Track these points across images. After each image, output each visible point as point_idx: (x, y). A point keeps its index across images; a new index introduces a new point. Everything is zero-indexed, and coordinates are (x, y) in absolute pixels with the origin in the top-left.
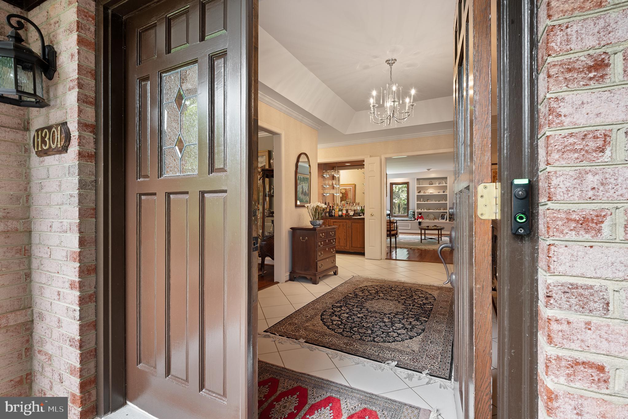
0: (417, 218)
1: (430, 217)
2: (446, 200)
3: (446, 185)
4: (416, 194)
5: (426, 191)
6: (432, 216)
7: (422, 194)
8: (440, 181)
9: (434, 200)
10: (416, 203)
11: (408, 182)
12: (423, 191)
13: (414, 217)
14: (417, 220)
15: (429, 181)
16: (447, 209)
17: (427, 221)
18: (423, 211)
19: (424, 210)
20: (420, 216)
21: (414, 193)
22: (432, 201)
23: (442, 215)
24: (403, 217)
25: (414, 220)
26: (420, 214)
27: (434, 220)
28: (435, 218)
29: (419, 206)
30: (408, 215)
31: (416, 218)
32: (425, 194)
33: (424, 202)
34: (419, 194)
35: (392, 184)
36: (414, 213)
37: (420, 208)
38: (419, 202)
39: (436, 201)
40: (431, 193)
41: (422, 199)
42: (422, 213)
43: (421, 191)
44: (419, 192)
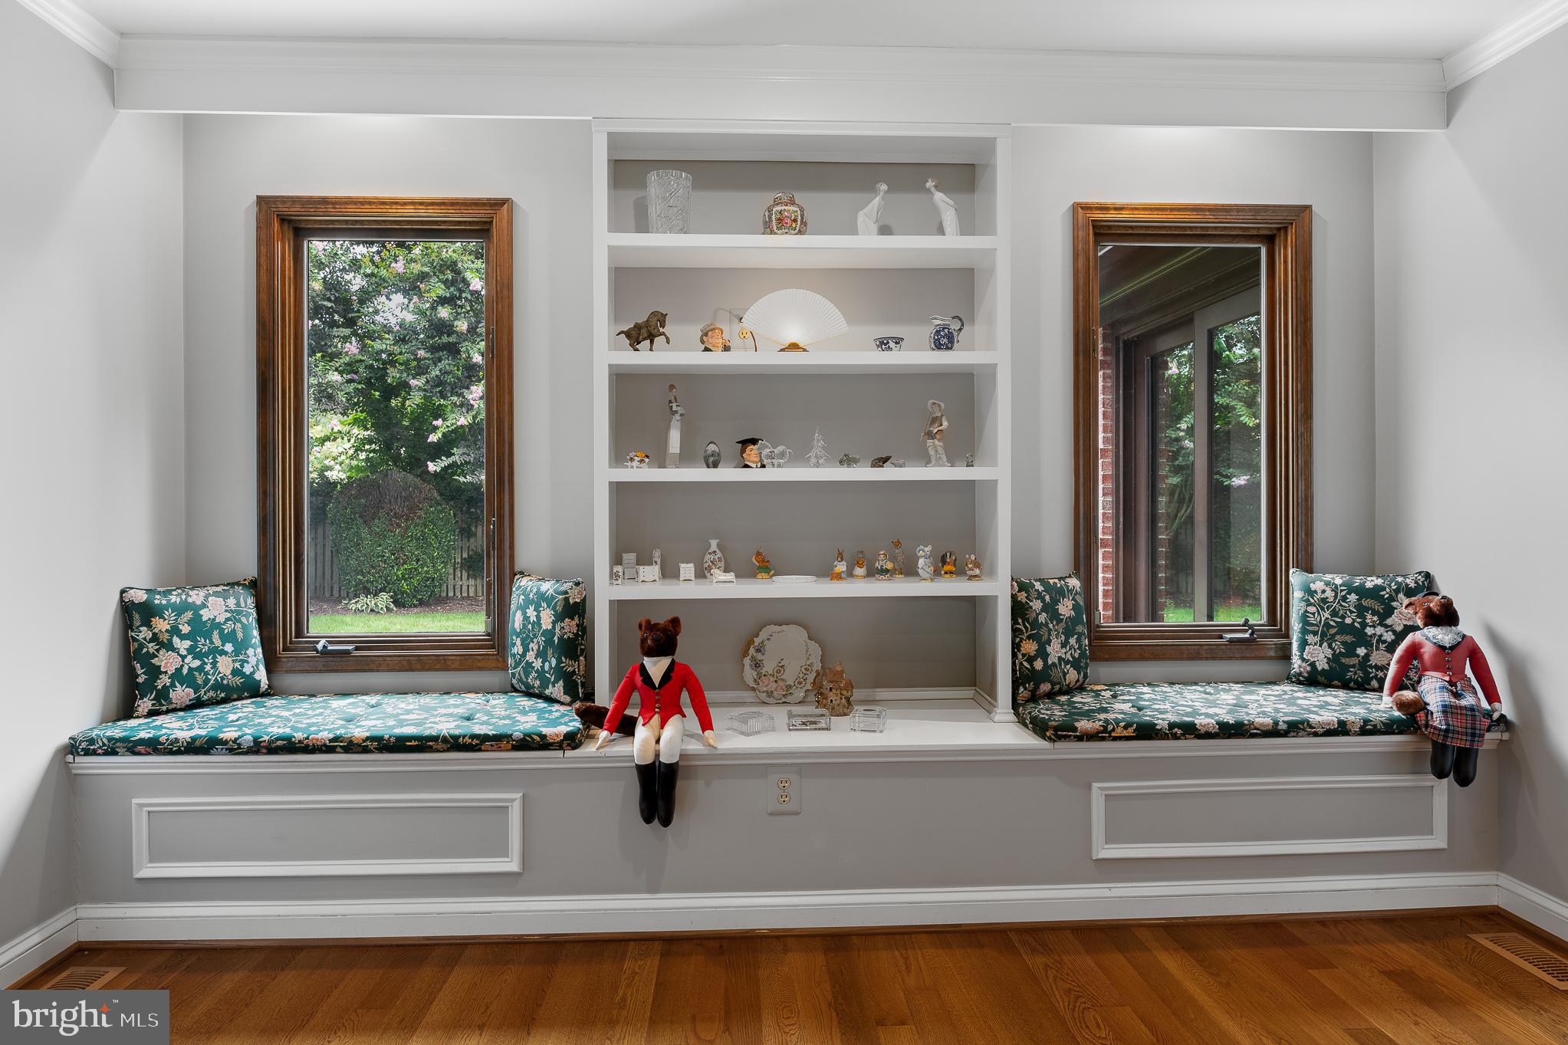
1: (769, 667)
2: (975, 444)
4: (608, 356)
6: (791, 652)
9: (819, 444)
10: (605, 474)
13: (579, 689)
18: (686, 588)
20: (656, 667)
21: (574, 351)
22: (800, 457)
25: (571, 741)
26: (659, 636)
31: (604, 697)
32: (717, 359)
33: (699, 474)
34: (645, 357)
35: (284, 220)
36: (570, 626)
37: (657, 554)
38: (635, 463)
39: (850, 462)
40: (792, 346)
41: (679, 424)
42: (675, 622)
43: (661, 319)
44: (642, 334)
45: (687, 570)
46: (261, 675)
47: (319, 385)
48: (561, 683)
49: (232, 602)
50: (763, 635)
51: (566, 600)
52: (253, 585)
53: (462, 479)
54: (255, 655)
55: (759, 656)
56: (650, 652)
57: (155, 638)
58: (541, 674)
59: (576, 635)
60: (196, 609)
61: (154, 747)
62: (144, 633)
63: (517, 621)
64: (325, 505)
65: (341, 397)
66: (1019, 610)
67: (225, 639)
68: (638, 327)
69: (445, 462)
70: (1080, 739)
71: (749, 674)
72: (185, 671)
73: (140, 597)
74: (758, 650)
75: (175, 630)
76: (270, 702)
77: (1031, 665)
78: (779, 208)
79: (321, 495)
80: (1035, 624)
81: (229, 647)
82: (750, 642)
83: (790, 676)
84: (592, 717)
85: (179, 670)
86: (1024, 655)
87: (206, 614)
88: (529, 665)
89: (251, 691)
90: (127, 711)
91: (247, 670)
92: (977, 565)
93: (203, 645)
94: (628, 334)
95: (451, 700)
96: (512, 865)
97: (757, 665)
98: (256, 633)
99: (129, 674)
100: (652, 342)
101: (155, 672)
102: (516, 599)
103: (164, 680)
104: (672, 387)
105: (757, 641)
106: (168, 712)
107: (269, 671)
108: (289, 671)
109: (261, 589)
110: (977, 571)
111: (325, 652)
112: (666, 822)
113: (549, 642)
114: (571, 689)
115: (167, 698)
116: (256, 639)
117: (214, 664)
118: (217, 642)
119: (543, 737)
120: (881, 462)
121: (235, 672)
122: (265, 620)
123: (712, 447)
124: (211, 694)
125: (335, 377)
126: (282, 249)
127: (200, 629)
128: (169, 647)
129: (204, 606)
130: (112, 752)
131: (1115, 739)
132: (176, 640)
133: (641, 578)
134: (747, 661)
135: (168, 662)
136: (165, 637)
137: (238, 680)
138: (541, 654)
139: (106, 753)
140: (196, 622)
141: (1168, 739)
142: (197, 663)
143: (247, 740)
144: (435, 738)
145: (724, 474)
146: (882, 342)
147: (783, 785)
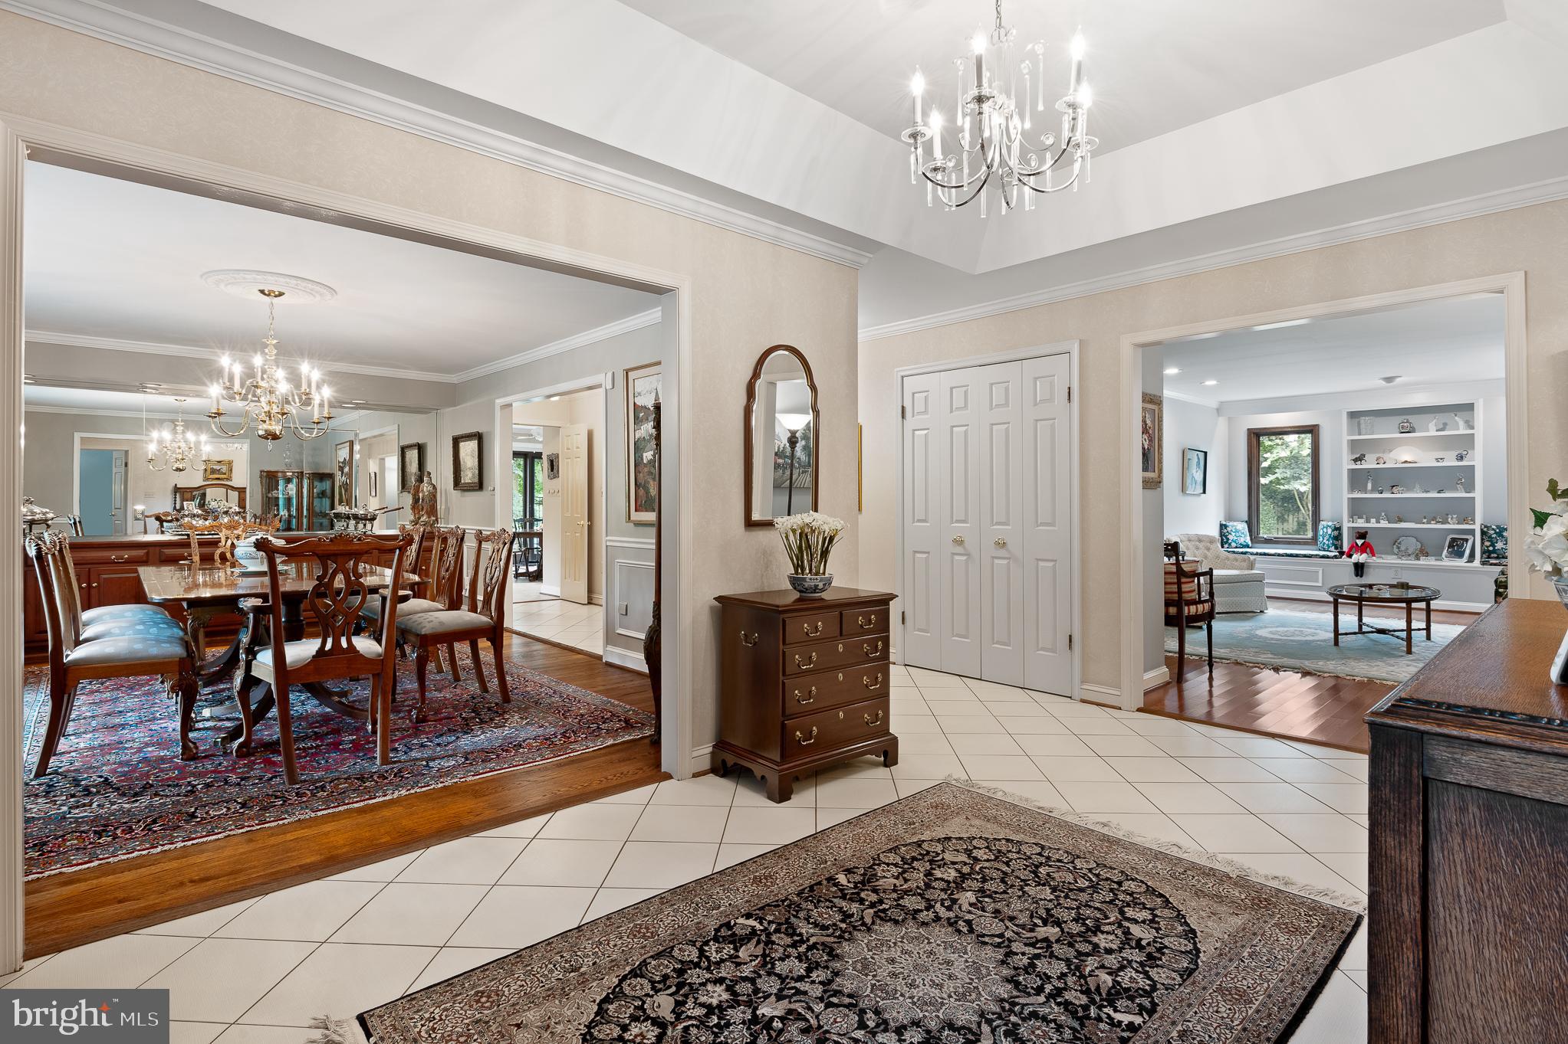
0: (1350, 549)
1: (1403, 548)
2: (1470, 486)
3: (1471, 432)
4: (1347, 465)
5: (1386, 457)
6: (1412, 544)
7: (1369, 464)
8: (1443, 417)
9: (1418, 486)
10: (1348, 496)
11: (1316, 426)
12: (1376, 456)
14: (1350, 556)
15: (1397, 420)
16: (1473, 520)
17: (1391, 560)
18: (1373, 524)
19: (1379, 522)
20: (1360, 542)
21: (1337, 465)
22: (1410, 489)
23: (1453, 540)
24: (1299, 543)
26: (1362, 535)
27: (1418, 559)
28: (1423, 552)
29: (1357, 508)
30: (1315, 539)
31: (1345, 548)
32: (1381, 466)
33: (1376, 495)
34: (1359, 465)
35: (1253, 433)
36: (1336, 533)
37: (1364, 516)
38: (1357, 493)
39: (1427, 492)
40: (1406, 462)
41: (1371, 482)
42: (1366, 532)
43: (1363, 455)
44: (1358, 459)
45: (1373, 520)
46: (1250, 543)
48: (1333, 545)
49: (1242, 525)
50: (1401, 539)
51: (1335, 526)
52: (1247, 521)
53: (1282, 487)
54: (1248, 538)
55: (1400, 544)
56: (1358, 538)
57: (1227, 531)
58: (1328, 545)
59: (1338, 535)
60: (1233, 527)
62: (1225, 530)
63: (1320, 533)
66: (1483, 533)
67: (1242, 533)
69: (1271, 477)
70: (1491, 565)
71: (1396, 550)
72: (1233, 539)
73: (1223, 522)
75: (1230, 530)
76: (1253, 548)
77: (1488, 548)
78: (1402, 424)
80: (1490, 537)
81: (1242, 535)
82: (1396, 542)
83: (1410, 550)
86: (1485, 545)
87: (1237, 527)
88: (1324, 542)
89: (1248, 547)
91: (1247, 540)
92: (1472, 520)
93: (1237, 534)
94: (1354, 459)
95: (1304, 549)
96: (1319, 584)
97: (1399, 548)
99: (1223, 538)
100: (1361, 461)
101: (1228, 539)
102: (1321, 527)
103: (1230, 541)
104: (1368, 473)
105: (1399, 541)
106: (1231, 547)
107: (1252, 542)
108: (1258, 542)
109: (1249, 523)
110: (1473, 522)
111: (1268, 538)
112: (1361, 576)
113: (1328, 536)
114: (1336, 548)
116: (1248, 533)
117: (1239, 538)
118: (1240, 534)
120: (1441, 491)
121: (1244, 540)
122: (1250, 531)
123: (1380, 488)
124: (1239, 546)
126: (1254, 441)
127: (1237, 531)
128: (1231, 534)
129: (1236, 525)
132: (1231, 532)
134: (1396, 546)
135: (1231, 537)
137: (1245, 542)
138: (1327, 539)
140: (1234, 529)
142: (1235, 537)
144: (1300, 554)
145: (1384, 495)
146: (1437, 459)
147: (1396, 571)
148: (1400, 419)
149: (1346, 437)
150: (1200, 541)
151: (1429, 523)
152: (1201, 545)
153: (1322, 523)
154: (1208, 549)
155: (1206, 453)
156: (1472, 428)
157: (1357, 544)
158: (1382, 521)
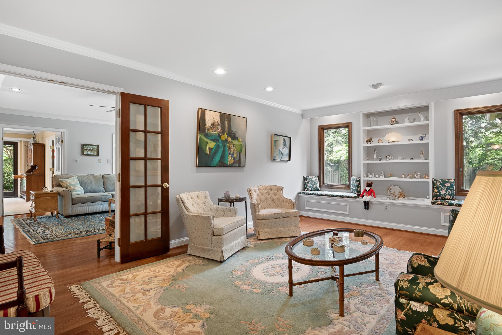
0: (364, 193)
1: (392, 192)
2: (427, 156)
3: (426, 122)
4: (363, 144)
5: (383, 139)
6: (397, 190)
7: (374, 143)
8: (413, 115)
9: (399, 156)
10: (362, 162)
11: (350, 123)
12: (377, 139)
13: (358, 191)
14: (363, 196)
15: (389, 118)
16: (428, 176)
17: (385, 200)
18: (377, 178)
19: (379, 177)
20: (368, 189)
22: (395, 158)
25: (355, 197)
26: (370, 185)
27: (399, 200)
28: (403, 195)
29: (369, 169)
30: (348, 186)
31: (361, 192)
32: (381, 144)
33: (378, 161)
34: (369, 145)
35: (322, 128)
36: (357, 183)
37: (373, 174)
38: (368, 160)
39: (404, 159)
40: (393, 142)
41: (376, 154)
42: (372, 183)
43: (372, 138)
44: (369, 141)
45: (377, 176)
46: (319, 188)
47: (337, 140)
48: (356, 191)
49: (315, 178)
50: (391, 187)
51: (357, 179)
52: (318, 176)
54: (318, 185)
55: (391, 190)
57: (307, 182)
58: (354, 191)
59: (358, 184)
60: (311, 179)
61: (307, 194)
62: (306, 181)
63: (351, 183)
64: (339, 166)
65: (341, 142)
66: (434, 184)
67: (315, 183)
68: (368, 140)
70: (437, 204)
71: (389, 193)
72: (310, 186)
73: (306, 177)
74: (390, 189)
75: (309, 181)
76: (320, 191)
77: (436, 194)
78: (391, 120)
79: (338, 163)
80: (438, 187)
81: (315, 184)
82: (389, 188)
83: (396, 194)
84: (359, 195)
85: (309, 186)
86: (435, 192)
87: (312, 180)
88: (353, 188)
89: (318, 190)
90: (304, 190)
91: (317, 187)
93: (312, 183)
94: (366, 141)
95: (342, 193)
96: (347, 213)
97: (390, 192)
98: (318, 182)
99: (304, 186)
100: (370, 142)
101: (307, 186)
102: (351, 179)
103: (308, 187)
104: (375, 148)
105: (390, 188)
106: (308, 191)
107: (320, 188)
108: (322, 188)
110: (428, 178)
111: (327, 186)
112: (368, 209)
113: (355, 185)
114: (358, 192)
115: (308, 189)
116: (318, 183)
117: (313, 186)
118: (314, 183)
119: (351, 196)
120: (412, 159)
121: (316, 187)
122: (319, 181)
123: (380, 157)
124: (313, 189)
125: (340, 138)
126: (322, 132)
127: (312, 181)
128: (309, 183)
129: (312, 179)
130: (303, 194)
131: (444, 205)
132: (309, 182)
133: (369, 177)
134: (388, 191)
135: (308, 185)
136: (308, 182)
137: (316, 188)
138: (354, 187)
139: (302, 194)
140: (311, 180)
141: (456, 206)
142: (311, 185)
143: (316, 194)
144: (338, 195)
145: (382, 161)
146: (409, 140)
147: (386, 207)
148: (390, 117)
149: (362, 128)
150: (271, 189)
151: (405, 177)
152: (271, 192)
153: (352, 177)
154: (275, 194)
155: (290, 138)
156: (428, 120)
157: (366, 190)
158: (381, 176)
